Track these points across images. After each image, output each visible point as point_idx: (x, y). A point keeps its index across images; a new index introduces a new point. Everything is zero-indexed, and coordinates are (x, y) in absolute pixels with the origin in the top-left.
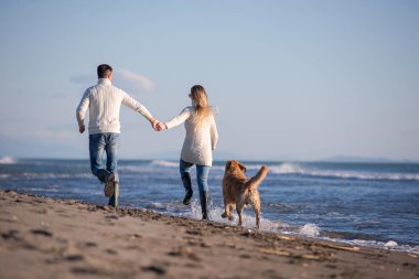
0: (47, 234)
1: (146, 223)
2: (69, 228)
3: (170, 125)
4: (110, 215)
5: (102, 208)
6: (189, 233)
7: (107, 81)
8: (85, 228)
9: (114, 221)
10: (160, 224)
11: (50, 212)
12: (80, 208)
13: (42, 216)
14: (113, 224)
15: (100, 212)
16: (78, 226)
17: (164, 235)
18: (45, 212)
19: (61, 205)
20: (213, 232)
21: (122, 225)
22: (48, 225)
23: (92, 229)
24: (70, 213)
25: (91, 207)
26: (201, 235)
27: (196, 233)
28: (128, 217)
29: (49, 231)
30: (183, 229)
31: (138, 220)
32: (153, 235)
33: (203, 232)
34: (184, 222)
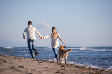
0: (23, 67)
1: (50, 64)
2: (29, 65)
4: (40, 62)
5: (37, 60)
6: (61, 66)
8: (33, 65)
9: (41, 63)
10: (53, 64)
11: (23, 61)
12: (31, 60)
13: (21, 62)
14: (40, 64)
15: (37, 61)
16: (31, 65)
17: (54, 67)
18: (22, 61)
19: (26, 59)
20: (68, 66)
21: (43, 65)
22: (23, 65)
23: (35, 66)
24: (29, 61)
25: (35, 60)
26: (65, 67)
27: (63, 67)
28: (44, 62)
29: (23, 66)
30: (60, 66)
31: (47, 63)
32: (51, 67)
33: (65, 66)
34: (60, 64)
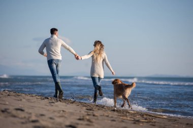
0: (22, 110)
1: (68, 106)
2: (32, 107)
3: (83, 58)
4: (51, 101)
6: (87, 109)
7: (55, 36)
8: (39, 107)
9: (53, 104)
10: (74, 106)
11: (24, 100)
12: (37, 98)
13: (20, 102)
14: (52, 106)
15: (46, 100)
16: (36, 107)
17: (76, 111)
18: (21, 100)
19: (28, 97)
20: (99, 109)
21: (57, 106)
22: (22, 106)
23: (43, 108)
24: (33, 101)
25: (42, 98)
26: (93, 111)
27: (90, 110)
28: (59, 102)
29: (23, 109)
30: (85, 108)
31: (64, 104)
32: (71, 111)
33: (94, 109)
34: (85, 105)
